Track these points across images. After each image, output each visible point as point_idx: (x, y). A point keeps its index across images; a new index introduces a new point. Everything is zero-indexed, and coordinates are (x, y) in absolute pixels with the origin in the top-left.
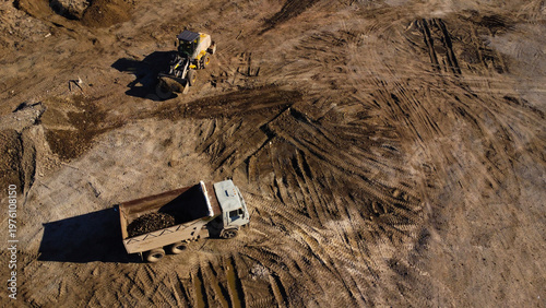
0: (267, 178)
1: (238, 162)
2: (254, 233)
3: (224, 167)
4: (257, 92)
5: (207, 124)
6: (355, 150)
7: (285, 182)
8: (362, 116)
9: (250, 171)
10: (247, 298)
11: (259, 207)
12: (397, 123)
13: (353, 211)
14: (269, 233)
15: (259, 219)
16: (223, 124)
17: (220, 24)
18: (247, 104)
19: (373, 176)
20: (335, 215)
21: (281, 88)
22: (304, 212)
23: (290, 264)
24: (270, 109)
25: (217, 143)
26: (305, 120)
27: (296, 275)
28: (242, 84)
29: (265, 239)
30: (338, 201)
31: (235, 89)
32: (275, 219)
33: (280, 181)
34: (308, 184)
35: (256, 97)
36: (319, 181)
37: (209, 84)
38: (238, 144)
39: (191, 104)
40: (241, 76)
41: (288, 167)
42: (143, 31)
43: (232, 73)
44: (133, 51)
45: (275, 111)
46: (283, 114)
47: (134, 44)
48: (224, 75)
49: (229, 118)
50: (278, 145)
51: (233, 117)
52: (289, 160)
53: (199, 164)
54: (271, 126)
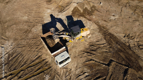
0: (86, 69)
1: (90, 57)
2: (61, 71)
3: (86, 53)
4: (131, 52)
5: (104, 41)
7: (87, 76)
9: (87, 62)
11: (72, 70)
14: (62, 76)
15: (67, 71)
16: (106, 47)
18: (121, 51)
21: (139, 61)
24: (124, 60)
25: (96, 48)
26: (124, 76)
28: (131, 46)
29: (59, 75)
31: (127, 44)
33: (86, 74)
35: (128, 53)
37: (124, 35)
38: (99, 54)
39: (110, 34)
40: (136, 44)
41: (95, 75)
42: (136, 7)
43: (136, 40)
44: (124, 9)
45: (123, 63)
46: (123, 66)
47: (128, 8)
48: (132, 38)
49: (110, 47)
50: (105, 69)
51: (111, 49)
52: (99, 75)
53: (84, 46)
54: (113, 63)
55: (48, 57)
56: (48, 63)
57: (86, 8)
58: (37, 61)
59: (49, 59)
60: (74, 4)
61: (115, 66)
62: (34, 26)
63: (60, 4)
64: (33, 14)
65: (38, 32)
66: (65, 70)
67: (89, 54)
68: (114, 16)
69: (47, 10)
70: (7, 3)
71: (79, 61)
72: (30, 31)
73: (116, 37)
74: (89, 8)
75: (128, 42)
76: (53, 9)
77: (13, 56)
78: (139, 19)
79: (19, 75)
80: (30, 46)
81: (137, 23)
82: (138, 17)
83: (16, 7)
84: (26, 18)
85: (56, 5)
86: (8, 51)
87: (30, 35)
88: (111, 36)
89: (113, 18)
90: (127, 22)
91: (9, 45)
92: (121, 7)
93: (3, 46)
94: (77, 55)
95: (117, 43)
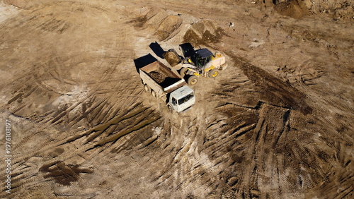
1: (225, 101)
2: (180, 121)
3: (217, 96)
4: (291, 90)
5: (245, 78)
6: (280, 158)
7: (223, 125)
8: (322, 155)
9: (221, 107)
10: (141, 130)
11: (198, 118)
13: (221, 166)
14: (183, 128)
16: (249, 85)
18: (276, 89)
19: (261, 173)
20: (212, 157)
21: (306, 100)
22: (205, 140)
23: (168, 142)
24: (281, 100)
25: (232, 87)
27: (162, 147)
28: (291, 81)
29: (178, 127)
30: (225, 156)
31: (284, 80)
32: (193, 128)
33: (222, 123)
34: (228, 137)
35: (286, 91)
36: (235, 142)
37: (277, 68)
38: (239, 96)
40: (299, 79)
41: (237, 124)
42: (293, 27)
43: (297, 74)
44: (272, 31)
45: (281, 104)
46: (282, 109)
47: (279, 28)
48: (292, 71)
49: (256, 85)
50: (252, 115)
51: (257, 87)
52: (244, 123)
53: (212, 86)
54: (264, 106)
55: (153, 104)
56: (155, 112)
57: (207, 31)
58: (136, 110)
59: (156, 106)
60: (186, 25)
61: (268, 109)
62: (119, 62)
63: (161, 28)
64: (113, 46)
65: (129, 71)
66: (185, 119)
67: (222, 96)
68: (256, 41)
69: (138, 38)
70: (62, 30)
71: (207, 106)
72: (115, 69)
73: (263, 71)
74: (212, 32)
75: (285, 77)
76: (148, 37)
77: (92, 106)
78: (300, 44)
79: (109, 130)
80: (119, 90)
81: (297, 50)
82: (298, 41)
83: (79, 37)
84: (102, 51)
85: (154, 30)
86: (80, 99)
87: (116, 76)
88: (256, 69)
89: (254, 44)
90: (279, 49)
91: (81, 91)
92: (266, 28)
93: (69, 93)
94: (202, 98)
95: (267, 79)
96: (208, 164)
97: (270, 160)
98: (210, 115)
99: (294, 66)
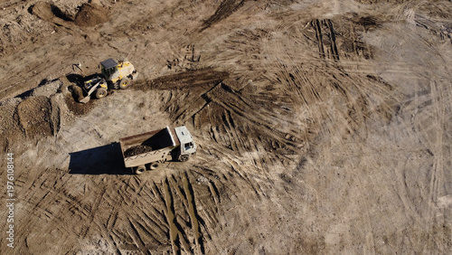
0: (206, 127)
2: (199, 159)
3: (178, 120)
4: (199, 73)
6: (263, 110)
7: (217, 129)
8: (269, 88)
9: (195, 123)
10: (195, 194)
12: (292, 93)
13: (260, 147)
14: (208, 159)
15: (202, 151)
16: (177, 93)
17: (172, 24)
18: (193, 80)
19: (274, 126)
20: (249, 149)
22: (229, 147)
23: (220, 176)
24: (208, 83)
25: (173, 106)
26: (231, 91)
27: (224, 182)
28: (189, 67)
29: (205, 162)
30: (251, 141)
31: (184, 70)
32: (212, 151)
33: (214, 129)
34: (232, 131)
35: (198, 75)
36: (239, 129)
37: (166, 67)
38: (187, 106)
39: (155, 80)
40: (188, 62)
43: (182, 59)
45: (211, 85)
46: (216, 87)
48: (176, 61)
50: (214, 107)
56: (176, 176)
61: (213, 95)
73: (165, 77)
75: (181, 68)
96: (255, 154)
97: (263, 116)
98: (201, 134)
99: (171, 57)
